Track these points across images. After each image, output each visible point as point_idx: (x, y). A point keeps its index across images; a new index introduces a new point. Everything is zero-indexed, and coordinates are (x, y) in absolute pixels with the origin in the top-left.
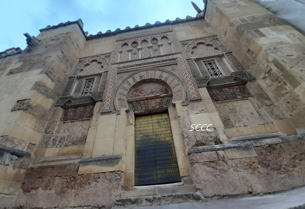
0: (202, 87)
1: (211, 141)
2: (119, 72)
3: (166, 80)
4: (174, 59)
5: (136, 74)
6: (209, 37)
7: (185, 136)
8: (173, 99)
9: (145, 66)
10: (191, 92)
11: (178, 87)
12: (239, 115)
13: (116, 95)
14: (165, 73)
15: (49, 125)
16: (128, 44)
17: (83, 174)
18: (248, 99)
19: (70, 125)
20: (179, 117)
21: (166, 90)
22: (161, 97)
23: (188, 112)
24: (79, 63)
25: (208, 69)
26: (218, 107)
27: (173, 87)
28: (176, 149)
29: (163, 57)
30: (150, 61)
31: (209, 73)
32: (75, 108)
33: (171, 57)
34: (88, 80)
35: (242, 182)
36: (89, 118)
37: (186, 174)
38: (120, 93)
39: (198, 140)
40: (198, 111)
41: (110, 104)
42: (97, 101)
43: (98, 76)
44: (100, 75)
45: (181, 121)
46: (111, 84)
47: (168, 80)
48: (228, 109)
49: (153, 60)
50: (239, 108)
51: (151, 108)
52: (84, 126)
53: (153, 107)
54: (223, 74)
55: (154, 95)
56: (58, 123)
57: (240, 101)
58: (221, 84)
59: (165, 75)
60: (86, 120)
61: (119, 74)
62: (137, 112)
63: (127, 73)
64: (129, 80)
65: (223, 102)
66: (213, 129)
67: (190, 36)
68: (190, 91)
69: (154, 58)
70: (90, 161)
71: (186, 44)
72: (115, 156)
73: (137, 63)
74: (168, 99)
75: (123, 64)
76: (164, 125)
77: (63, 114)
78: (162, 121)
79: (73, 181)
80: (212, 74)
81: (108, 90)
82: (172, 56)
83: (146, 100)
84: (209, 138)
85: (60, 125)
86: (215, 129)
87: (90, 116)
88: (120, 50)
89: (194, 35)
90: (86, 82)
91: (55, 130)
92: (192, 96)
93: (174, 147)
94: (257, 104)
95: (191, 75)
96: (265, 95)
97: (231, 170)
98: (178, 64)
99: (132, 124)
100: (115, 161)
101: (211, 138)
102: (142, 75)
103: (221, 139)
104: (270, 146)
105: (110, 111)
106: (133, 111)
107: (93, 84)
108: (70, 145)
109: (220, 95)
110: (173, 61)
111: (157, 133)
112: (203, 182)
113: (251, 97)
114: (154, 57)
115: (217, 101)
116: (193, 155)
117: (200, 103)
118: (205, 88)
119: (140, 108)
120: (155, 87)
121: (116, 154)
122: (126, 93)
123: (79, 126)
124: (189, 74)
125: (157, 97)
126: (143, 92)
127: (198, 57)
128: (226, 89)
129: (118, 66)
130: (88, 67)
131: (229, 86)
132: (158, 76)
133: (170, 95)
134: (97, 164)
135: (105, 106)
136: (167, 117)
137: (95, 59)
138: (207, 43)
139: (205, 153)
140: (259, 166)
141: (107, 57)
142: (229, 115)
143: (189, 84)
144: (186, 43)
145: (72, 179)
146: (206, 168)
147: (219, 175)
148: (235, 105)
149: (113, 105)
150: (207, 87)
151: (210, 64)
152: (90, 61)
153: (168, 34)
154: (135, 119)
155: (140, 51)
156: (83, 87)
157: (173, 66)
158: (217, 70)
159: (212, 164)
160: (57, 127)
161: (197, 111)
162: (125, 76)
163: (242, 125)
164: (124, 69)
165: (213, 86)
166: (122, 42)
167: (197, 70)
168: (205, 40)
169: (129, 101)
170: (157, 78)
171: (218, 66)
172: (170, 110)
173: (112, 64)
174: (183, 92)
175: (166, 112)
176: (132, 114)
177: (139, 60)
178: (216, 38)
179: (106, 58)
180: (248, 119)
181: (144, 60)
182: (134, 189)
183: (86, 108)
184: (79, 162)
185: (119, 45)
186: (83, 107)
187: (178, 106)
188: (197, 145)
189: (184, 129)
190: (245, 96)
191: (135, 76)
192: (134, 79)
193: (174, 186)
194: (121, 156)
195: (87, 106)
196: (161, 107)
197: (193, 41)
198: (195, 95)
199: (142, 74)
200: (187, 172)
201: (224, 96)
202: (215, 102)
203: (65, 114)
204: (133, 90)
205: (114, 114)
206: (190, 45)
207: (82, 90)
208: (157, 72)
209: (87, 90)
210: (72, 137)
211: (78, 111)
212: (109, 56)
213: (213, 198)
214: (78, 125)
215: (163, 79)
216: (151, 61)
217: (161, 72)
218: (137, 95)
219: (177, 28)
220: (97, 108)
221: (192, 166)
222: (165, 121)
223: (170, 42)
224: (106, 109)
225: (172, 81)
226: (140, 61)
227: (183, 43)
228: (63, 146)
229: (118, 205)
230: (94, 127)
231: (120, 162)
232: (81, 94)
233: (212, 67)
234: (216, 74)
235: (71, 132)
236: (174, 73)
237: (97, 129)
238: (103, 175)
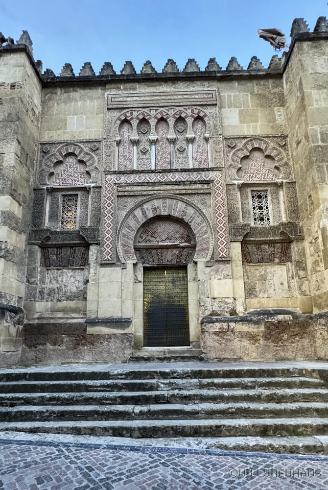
0: (236, 242)
1: (227, 312)
2: (120, 194)
3: (190, 222)
4: (208, 183)
5: (146, 204)
6: (275, 137)
7: (202, 304)
8: (195, 255)
9: (162, 188)
10: (220, 248)
11: (204, 237)
12: (267, 283)
13: (118, 238)
14: (191, 208)
15: (29, 272)
16: (131, 122)
17: (93, 334)
18: (285, 265)
19: (57, 273)
20: (199, 280)
21: (188, 236)
22: (181, 248)
23: (210, 275)
24: (43, 157)
25: (254, 208)
26: (248, 270)
27: (198, 235)
28: (190, 316)
29: (191, 173)
30: (169, 177)
31: (253, 214)
32: (57, 248)
33: (203, 176)
34: (66, 198)
35: (242, 350)
36: (81, 267)
37: (196, 340)
38: (124, 235)
39: (214, 309)
40: (223, 275)
41: (112, 251)
42: (91, 244)
43: (83, 192)
44: (86, 190)
45: (200, 286)
46: (109, 216)
47: (193, 222)
48: (258, 275)
49: (175, 177)
50: (270, 275)
51: (165, 262)
52: (77, 278)
53: (168, 261)
54: (270, 220)
55: (171, 244)
56: (39, 269)
57: (276, 266)
58: (261, 239)
59: (191, 211)
60: (78, 269)
61: (119, 198)
62: (148, 265)
63: (132, 199)
64: (136, 212)
65: (256, 265)
66: (233, 299)
67: (245, 125)
68: (220, 246)
69: (177, 173)
70: (98, 322)
71: (233, 148)
72: (125, 319)
73: (149, 178)
74: (189, 252)
75: (125, 175)
76: (179, 286)
77: (43, 256)
78: (179, 280)
79: (82, 339)
80: (256, 218)
81: (104, 227)
82: (207, 173)
83: (159, 248)
84: (226, 309)
85: (41, 272)
86: (235, 299)
87: (83, 264)
88: (118, 139)
89: (251, 124)
90: (64, 201)
91: (38, 279)
92: (220, 254)
93: (188, 312)
94: (293, 272)
95: (226, 218)
96: (304, 265)
97: (236, 340)
98: (212, 196)
99: (140, 282)
100: (126, 324)
101: (227, 309)
102: (156, 207)
103: (237, 311)
104: (279, 322)
105: (112, 262)
106: (142, 264)
107: (76, 206)
108: (64, 300)
109: (255, 255)
110: (206, 186)
111: (170, 294)
112: (209, 348)
113: (289, 263)
114: (177, 171)
115: (250, 262)
116: (205, 325)
117: (227, 265)
118: (240, 243)
119: (151, 260)
120: (174, 230)
121: (124, 317)
122: (132, 234)
123: (71, 277)
124: (224, 216)
125: (175, 247)
126: (156, 235)
127: (245, 182)
128: (266, 247)
129: (116, 179)
130: (61, 168)
131: (271, 243)
132: (180, 211)
133: (193, 246)
134: (106, 326)
135: (104, 253)
136: (185, 275)
137: (72, 151)
138: (267, 153)
139: (217, 324)
140: (261, 339)
141: (94, 151)
142: (257, 282)
143: (221, 234)
144: (234, 144)
145: (81, 338)
146: (215, 337)
147: (224, 343)
148: (268, 270)
149: (115, 253)
150: (242, 242)
151: (259, 197)
152: (64, 154)
153: (208, 111)
154: (144, 274)
155: (153, 147)
156: (62, 211)
157: (205, 197)
158: (265, 212)
159: (221, 334)
160: (39, 275)
161: (221, 276)
162: (131, 203)
163: (266, 296)
164: (127, 188)
165: (250, 241)
166: (119, 114)
167: (237, 208)
168: (266, 142)
169: (137, 247)
170: (178, 216)
171: (268, 204)
172: (190, 267)
173: (107, 173)
174: (211, 247)
175: (184, 268)
176: (140, 267)
177: (152, 172)
178: (284, 143)
179: (93, 154)
180: (275, 290)
181: (160, 173)
182: (144, 349)
183: (74, 251)
184: (86, 322)
185: (114, 121)
186: (69, 249)
187: (200, 265)
188: (211, 315)
189: (202, 297)
190: (283, 260)
191: (145, 206)
192: (144, 213)
193: (183, 349)
194: (131, 319)
195: (75, 248)
196: (179, 262)
197: (246, 140)
198: (223, 254)
199: (156, 203)
200: (197, 338)
201: (260, 257)
202: (246, 264)
203: (44, 256)
204: (142, 229)
205: (119, 267)
206: (238, 150)
207: (61, 217)
208: (179, 203)
209: (69, 218)
210: (64, 291)
211: (63, 253)
212: (97, 149)
213: (214, 360)
214: (68, 274)
215: (186, 219)
216: (171, 177)
217: (184, 205)
218: (147, 239)
219: (226, 94)
220: (92, 255)
221: (202, 334)
222: (182, 280)
223: (207, 135)
224: (106, 259)
225: (198, 224)
226: (153, 174)
227: (229, 144)
228: (55, 301)
229: (133, 361)
230: (94, 283)
231: (131, 326)
232: (61, 225)
233: (260, 204)
234: (262, 219)
235: (60, 283)
236: (204, 211)
237: (98, 285)
238: (114, 336)
